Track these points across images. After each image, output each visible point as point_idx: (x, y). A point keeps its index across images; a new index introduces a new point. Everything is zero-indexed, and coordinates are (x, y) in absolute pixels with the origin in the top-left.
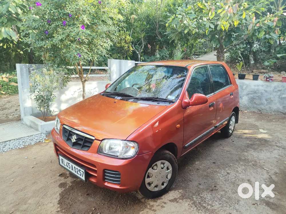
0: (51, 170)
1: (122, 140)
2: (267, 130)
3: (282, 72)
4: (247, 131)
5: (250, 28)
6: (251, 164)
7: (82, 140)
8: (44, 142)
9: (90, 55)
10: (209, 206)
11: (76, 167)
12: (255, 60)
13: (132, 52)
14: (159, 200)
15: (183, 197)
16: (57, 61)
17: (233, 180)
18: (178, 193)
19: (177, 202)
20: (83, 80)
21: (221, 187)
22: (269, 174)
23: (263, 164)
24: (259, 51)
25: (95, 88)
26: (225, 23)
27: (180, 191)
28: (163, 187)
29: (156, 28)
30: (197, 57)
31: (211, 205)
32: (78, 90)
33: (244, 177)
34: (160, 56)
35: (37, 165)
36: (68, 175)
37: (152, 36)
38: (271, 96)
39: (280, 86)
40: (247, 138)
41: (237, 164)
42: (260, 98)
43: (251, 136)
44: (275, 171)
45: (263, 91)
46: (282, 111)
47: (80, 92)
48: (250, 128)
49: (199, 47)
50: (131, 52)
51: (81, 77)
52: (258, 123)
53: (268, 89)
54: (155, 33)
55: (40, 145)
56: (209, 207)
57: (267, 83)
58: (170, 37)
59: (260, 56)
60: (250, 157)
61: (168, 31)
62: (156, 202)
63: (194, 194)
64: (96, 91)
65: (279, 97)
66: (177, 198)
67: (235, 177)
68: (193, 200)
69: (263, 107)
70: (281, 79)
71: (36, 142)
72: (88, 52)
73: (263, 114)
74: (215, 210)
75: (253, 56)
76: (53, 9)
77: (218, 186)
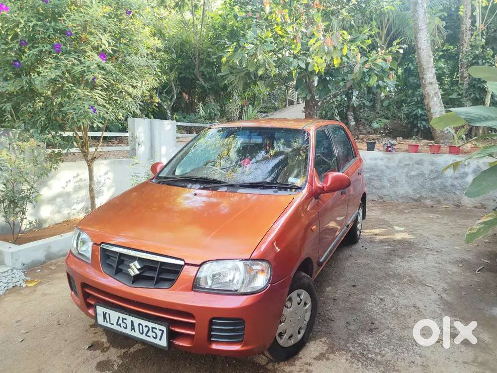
0: (66, 341)
1: (242, 260)
2: (403, 226)
3: (398, 138)
4: (376, 231)
5: (357, 69)
6: (405, 280)
7: (154, 269)
8: (24, 285)
9: (110, 110)
10: (379, 356)
11: (144, 323)
12: (356, 120)
13: (157, 105)
14: (296, 362)
15: (332, 349)
16: (41, 122)
17: (394, 308)
18: (321, 343)
19: (328, 359)
20: (89, 157)
21: (381, 323)
22: (437, 293)
23: (423, 278)
24: (362, 106)
25: (106, 173)
26: (320, 61)
27: (323, 340)
28: (300, 337)
29: (195, 65)
30: (264, 115)
31: (380, 354)
32: (74, 177)
33: (405, 302)
34: (206, 113)
35: (29, 334)
36: (107, 345)
37: (188, 78)
38: (396, 174)
39: (406, 158)
40: (381, 242)
41: (387, 283)
42: (380, 178)
43: (386, 237)
44: (443, 287)
45: (384, 168)
46: (412, 197)
47: (78, 181)
48: (381, 226)
49: (263, 99)
50: (155, 105)
51: (85, 152)
52: (387, 217)
53: (391, 164)
54: (194, 73)
55: (19, 294)
56: (379, 358)
57: (389, 155)
58: (228, 81)
59: (364, 114)
60: (400, 270)
61: (224, 71)
62: (294, 365)
63: (347, 342)
64: (109, 178)
65: (407, 175)
66: (324, 352)
67: (394, 304)
68: (350, 351)
69: (385, 192)
70: (407, 148)
71: (6, 288)
72: (105, 104)
73: (387, 203)
74: (389, 361)
75: (352, 114)
76: (32, 19)
77: (376, 322)
